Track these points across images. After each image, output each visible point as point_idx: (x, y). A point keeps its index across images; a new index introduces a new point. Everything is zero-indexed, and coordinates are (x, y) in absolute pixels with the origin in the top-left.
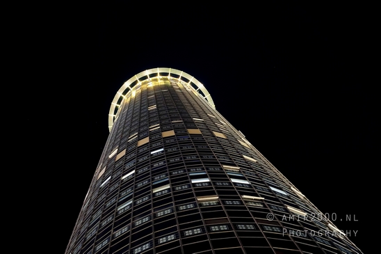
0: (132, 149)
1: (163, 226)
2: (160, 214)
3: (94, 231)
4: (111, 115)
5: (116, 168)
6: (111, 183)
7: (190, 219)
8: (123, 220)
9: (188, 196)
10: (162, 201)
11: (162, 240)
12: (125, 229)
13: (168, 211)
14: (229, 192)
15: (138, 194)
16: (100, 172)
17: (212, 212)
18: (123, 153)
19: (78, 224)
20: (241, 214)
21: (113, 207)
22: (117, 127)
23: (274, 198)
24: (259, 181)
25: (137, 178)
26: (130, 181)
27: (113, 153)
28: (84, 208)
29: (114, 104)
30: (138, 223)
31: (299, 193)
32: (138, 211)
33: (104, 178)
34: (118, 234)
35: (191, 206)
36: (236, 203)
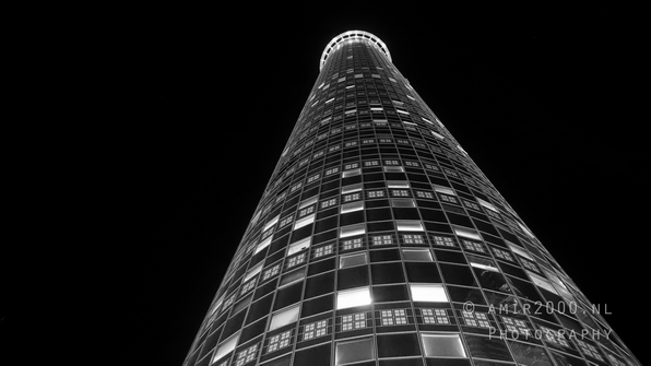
0: (334, 84)
1: (351, 135)
2: (348, 128)
3: (305, 135)
4: (322, 60)
5: (322, 95)
6: (318, 105)
7: (368, 133)
8: (325, 129)
9: (367, 118)
10: (351, 119)
11: (348, 145)
12: (325, 135)
13: (353, 127)
14: (395, 118)
15: (335, 114)
16: (312, 97)
17: (383, 130)
18: (328, 86)
19: (295, 129)
20: (400, 133)
21: (318, 121)
22: (326, 67)
23: (423, 125)
24: (415, 113)
25: (335, 103)
26: (331, 104)
27: (321, 86)
28: (299, 119)
29: (325, 53)
30: (334, 132)
31: (441, 124)
32: (337, 124)
33: (314, 101)
34: (320, 138)
35: (368, 125)
36: (399, 126)
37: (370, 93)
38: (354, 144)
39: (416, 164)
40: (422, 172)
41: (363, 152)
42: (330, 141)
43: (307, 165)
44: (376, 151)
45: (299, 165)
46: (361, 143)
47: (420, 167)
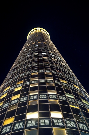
0: (31, 44)
1: (35, 61)
2: (35, 59)
3: (20, 60)
4: (28, 36)
5: (27, 48)
6: (26, 51)
7: (41, 61)
8: (27, 59)
9: (41, 56)
10: (36, 56)
11: (34, 64)
12: (27, 61)
14: (50, 57)
15: (31, 54)
16: (24, 48)
17: (46, 61)
18: (29, 45)
19: (18, 58)
20: (51, 62)
21: (25, 56)
22: (28, 39)
23: (59, 60)
24: (56, 55)
25: (31, 51)
26: (30, 51)
27: (27, 44)
28: (19, 55)
29: (29, 34)
30: (30, 60)
31: (64, 60)
32: (31, 57)
33: (24, 49)
34: (25, 61)
35: (41, 58)
36: (51, 60)
37: (43, 48)
38: (36, 64)
39: (55, 72)
40: (57, 75)
41: (39, 67)
42: (28, 63)
43: (20, 70)
44: (43, 67)
45: (18, 70)
46: (39, 64)
47: (57, 73)
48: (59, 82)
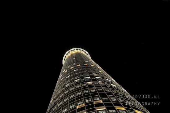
0: (69, 70)
1: (78, 90)
2: (77, 87)
3: (59, 92)
4: (63, 61)
5: (64, 75)
6: (63, 79)
7: (85, 88)
8: (67, 89)
9: (84, 82)
10: (77, 83)
11: (78, 94)
12: (67, 91)
13: (79, 86)
14: (95, 81)
15: (71, 82)
16: (60, 76)
17: (91, 86)
18: (67, 71)
19: (55, 90)
20: (98, 86)
21: (64, 86)
22: (65, 64)
23: (107, 82)
24: (103, 77)
25: (71, 77)
26: (68, 78)
27: (64, 71)
28: (56, 86)
29: (64, 58)
30: (71, 89)
31: (114, 80)
32: (72, 86)
33: (62, 78)
34: (66, 92)
35: (85, 85)
36: (97, 83)
37: (84, 72)
38: (80, 93)
39: (107, 99)
40: (110, 101)
41: (84, 96)
42: (70, 94)
43: (61, 105)
44: (89, 95)
45: (58, 105)
46: (83, 93)
47: (109, 99)
48: (114, 110)
